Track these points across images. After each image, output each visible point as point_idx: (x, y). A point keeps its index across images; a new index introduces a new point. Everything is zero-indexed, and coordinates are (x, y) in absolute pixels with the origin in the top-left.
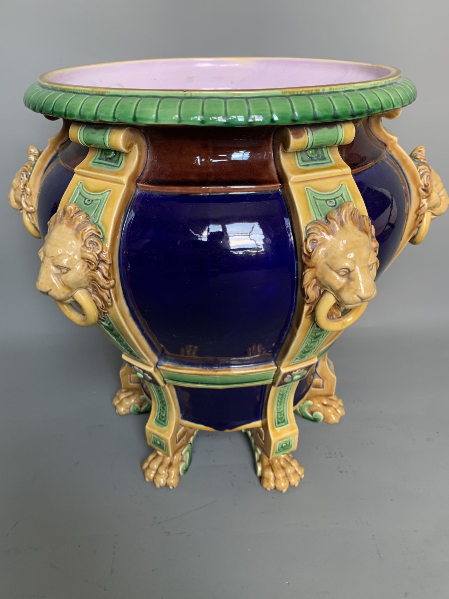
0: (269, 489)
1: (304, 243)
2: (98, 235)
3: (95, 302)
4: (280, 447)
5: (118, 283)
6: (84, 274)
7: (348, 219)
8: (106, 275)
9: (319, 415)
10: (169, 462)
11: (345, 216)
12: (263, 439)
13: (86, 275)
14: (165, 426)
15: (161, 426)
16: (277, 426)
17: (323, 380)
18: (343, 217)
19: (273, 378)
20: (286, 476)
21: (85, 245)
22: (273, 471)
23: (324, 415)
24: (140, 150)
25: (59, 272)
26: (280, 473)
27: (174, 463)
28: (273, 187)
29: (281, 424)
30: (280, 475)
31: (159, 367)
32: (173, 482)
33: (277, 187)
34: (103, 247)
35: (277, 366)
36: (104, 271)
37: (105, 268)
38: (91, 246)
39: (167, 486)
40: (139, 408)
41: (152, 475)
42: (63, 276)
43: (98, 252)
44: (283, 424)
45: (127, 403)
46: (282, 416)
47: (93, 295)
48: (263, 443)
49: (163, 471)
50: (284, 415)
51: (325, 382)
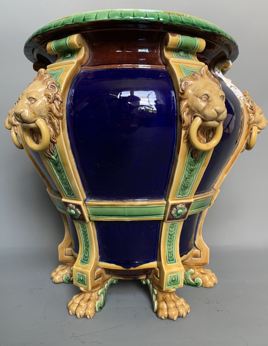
0: (163, 317)
1: (180, 87)
2: (56, 84)
3: (50, 131)
4: (171, 280)
5: (64, 118)
6: (45, 105)
7: (205, 73)
8: (58, 108)
9: (199, 280)
10: (88, 298)
11: (203, 72)
12: (159, 277)
13: (46, 106)
14: (87, 263)
15: (84, 264)
16: (168, 262)
17: (200, 251)
18: (202, 73)
19: (164, 214)
20: (176, 307)
21: (48, 88)
22: (166, 303)
23: (203, 280)
24: (85, 51)
25: (30, 103)
26: (172, 304)
27: (92, 299)
28: (160, 67)
29: (171, 262)
30: (172, 305)
31: (86, 202)
32: (90, 312)
33: (163, 67)
34: (58, 90)
35: (167, 201)
36: (57, 105)
37: (58, 103)
38: (51, 89)
39: (85, 316)
40: (70, 277)
41: (74, 309)
42: (32, 106)
43: (55, 93)
44: (173, 262)
45: (62, 273)
46: (172, 255)
47: (48, 126)
48: (159, 280)
49: (83, 304)
50: (173, 255)
51: (202, 252)
